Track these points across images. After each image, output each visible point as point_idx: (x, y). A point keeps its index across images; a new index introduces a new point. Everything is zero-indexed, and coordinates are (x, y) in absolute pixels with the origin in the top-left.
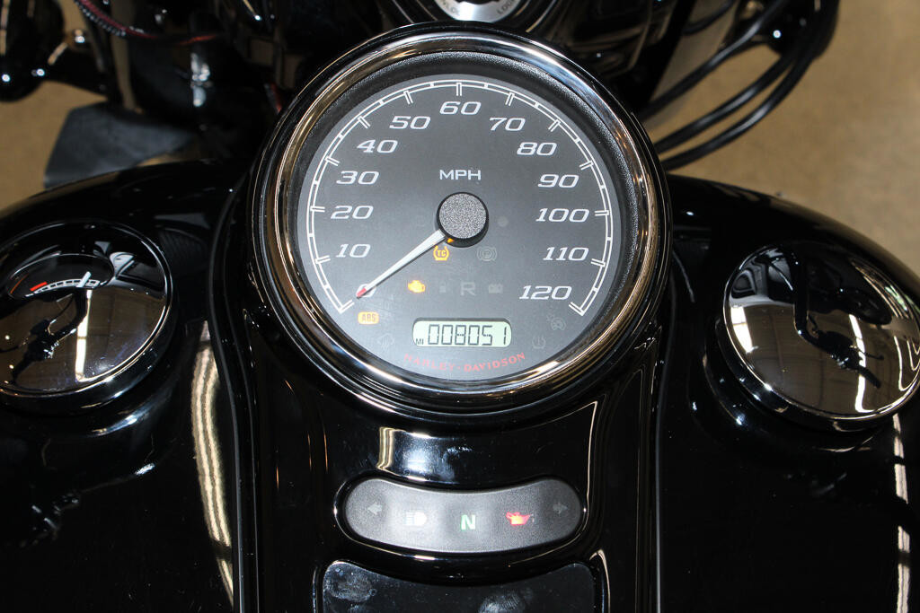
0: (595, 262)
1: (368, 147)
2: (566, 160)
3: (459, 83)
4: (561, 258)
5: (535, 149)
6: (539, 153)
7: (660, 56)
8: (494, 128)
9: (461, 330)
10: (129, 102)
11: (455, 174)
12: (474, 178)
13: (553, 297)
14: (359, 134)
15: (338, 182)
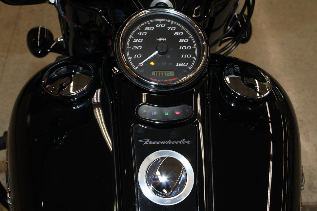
0: (193, 58)
1: (140, 34)
2: (185, 36)
3: (160, 20)
4: (185, 57)
5: (178, 34)
6: (179, 35)
8: (168, 30)
9: (163, 73)
11: (160, 39)
12: (165, 40)
13: (184, 65)
14: (138, 31)
15: (134, 41)
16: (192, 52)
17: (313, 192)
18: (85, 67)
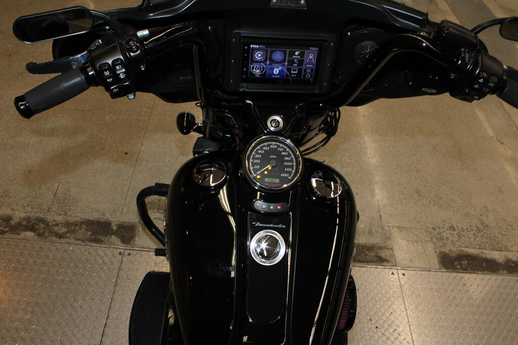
0: (292, 171)
1: (259, 152)
2: (289, 155)
3: (274, 143)
4: (287, 170)
5: (284, 153)
7: (304, 136)
8: (278, 150)
9: (272, 180)
10: (207, 136)
11: (272, 157)
12: (275, 157)
13: (286, 176)
14: (258, 150)
15: (255, 157)
16: (292, 167)
17: (371, 236)
18: (220, 165)
